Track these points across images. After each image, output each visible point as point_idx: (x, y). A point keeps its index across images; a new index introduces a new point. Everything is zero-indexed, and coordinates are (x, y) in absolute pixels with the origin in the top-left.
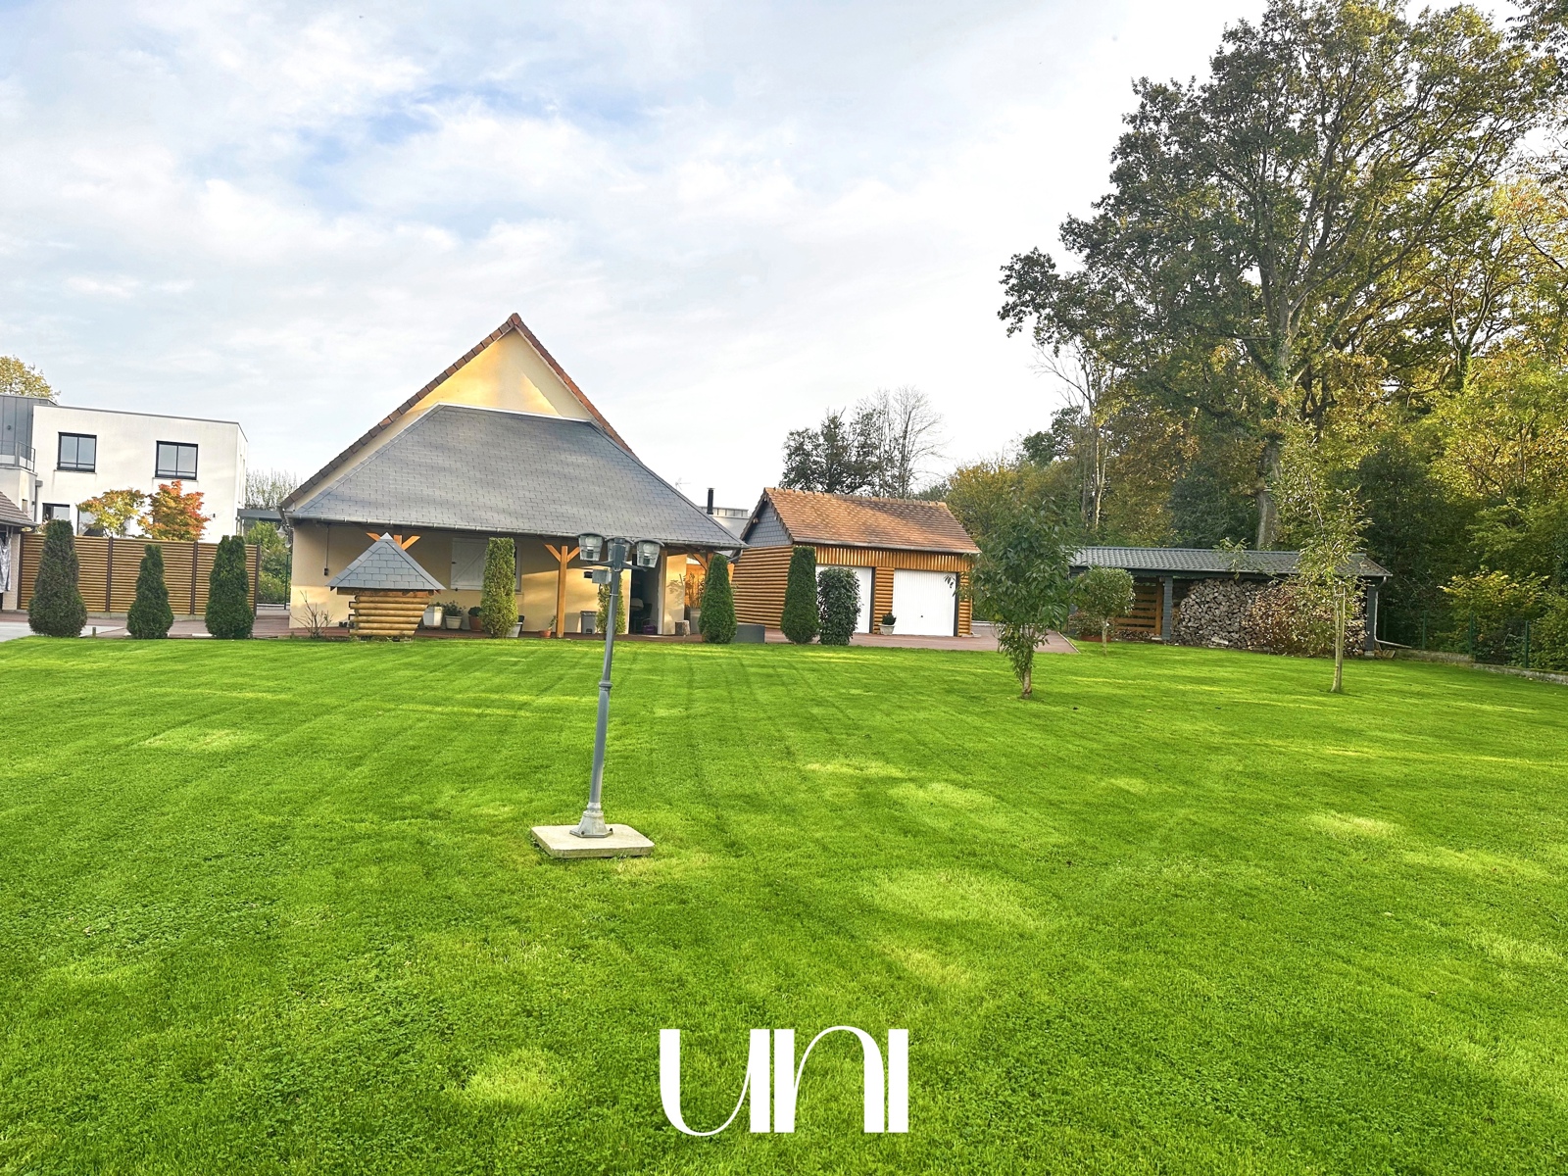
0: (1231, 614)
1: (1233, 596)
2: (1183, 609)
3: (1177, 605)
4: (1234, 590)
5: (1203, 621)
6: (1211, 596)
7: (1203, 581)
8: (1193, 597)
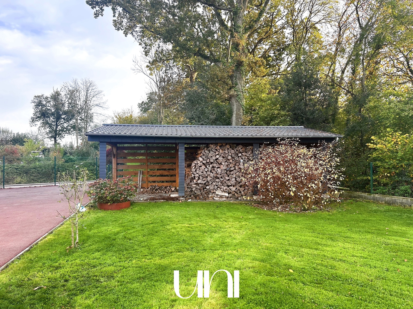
0: (228, 171)
1: (230, 157)
2: (193, 170)
3: (189, 166)
4: (230, 152)
5: (209, 179)
6: (214, 158)
7: (207, 146)
8: (201, 159)
